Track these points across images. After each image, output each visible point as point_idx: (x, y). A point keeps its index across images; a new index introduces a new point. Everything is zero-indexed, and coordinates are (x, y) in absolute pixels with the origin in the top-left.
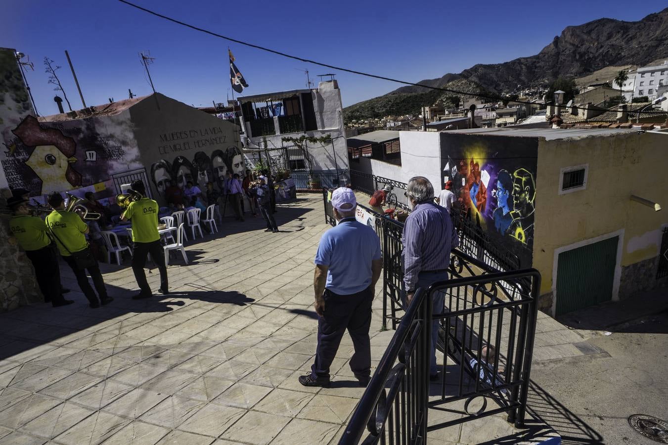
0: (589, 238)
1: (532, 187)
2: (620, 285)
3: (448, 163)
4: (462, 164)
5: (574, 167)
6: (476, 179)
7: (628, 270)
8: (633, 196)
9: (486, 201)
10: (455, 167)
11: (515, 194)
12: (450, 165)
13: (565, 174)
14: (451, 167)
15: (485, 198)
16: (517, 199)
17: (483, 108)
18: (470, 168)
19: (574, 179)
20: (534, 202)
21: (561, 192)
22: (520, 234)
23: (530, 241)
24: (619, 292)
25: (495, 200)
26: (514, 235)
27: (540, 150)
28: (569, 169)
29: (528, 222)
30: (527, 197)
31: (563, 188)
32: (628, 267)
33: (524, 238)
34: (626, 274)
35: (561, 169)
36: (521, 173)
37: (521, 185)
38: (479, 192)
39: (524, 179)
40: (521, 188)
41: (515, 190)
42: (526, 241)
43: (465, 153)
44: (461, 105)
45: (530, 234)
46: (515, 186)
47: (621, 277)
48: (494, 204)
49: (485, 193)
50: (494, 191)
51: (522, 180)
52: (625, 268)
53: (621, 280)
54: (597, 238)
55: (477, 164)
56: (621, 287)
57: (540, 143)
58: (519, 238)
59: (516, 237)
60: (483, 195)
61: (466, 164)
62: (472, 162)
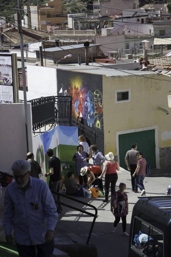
0: (136, 128)
1: (101, 99)
2: (160, 159)
3: (62, 88)
4: (70, 88)
5: (123, 90)
6: (77, 97)
7: (163, 150)
8: (159, 108)
9: (82, 109)
10: (66, 91)
11: (95, 103)
12: (63, 90)
13: (118, 93)
14: (63, 91)
15: (82, 108)
16: (96, 105)
17: (133, 17)
18: (74, 91)
19: (124, 96)
20: (102, 106)
21: (116, 102)
22: (98, 124)
23: (102, 127)
24: (160, 164)
25: (87, 108)
26: (96, 125)
27: (104, 81)
28: (120, 91)
29: (101, 117)
30: (100, 104)
31: (118, 100)
32: (164, 148)
33: (100, 126)
34: (163, 153)
35: (116, 91)
36: (97, 92)
37: (97, 98)
38: (79, 105)
39: (98, 95)
40: (97, 100)
41: (95, 101)
42: (101, 127)
43: (71, 82)
44: (96, 7)
45: (102, 123)
46: (95, 99)
47: (160, 154)
48: (86, 110)
49: (82, 105)
50: (86, 103)
51: (97, 95)
52: (161, 149)
53: (160, 156)
54: (141, 129)
55: (78, 89)
56: (160, 161)
57: (103, 78)
58: (98, 126)
59: (97, 126)
60: (81, 106)
61: (72, 89)
62: (75, 87)
